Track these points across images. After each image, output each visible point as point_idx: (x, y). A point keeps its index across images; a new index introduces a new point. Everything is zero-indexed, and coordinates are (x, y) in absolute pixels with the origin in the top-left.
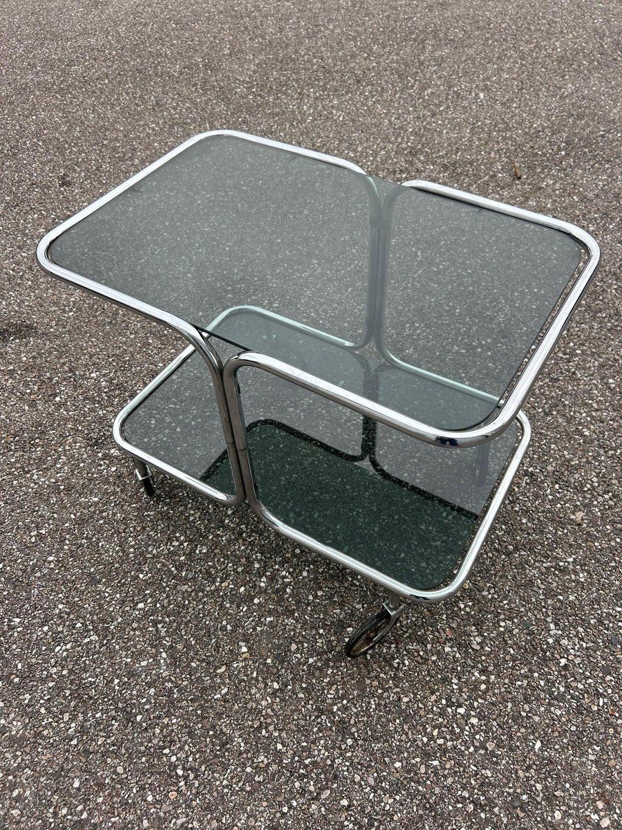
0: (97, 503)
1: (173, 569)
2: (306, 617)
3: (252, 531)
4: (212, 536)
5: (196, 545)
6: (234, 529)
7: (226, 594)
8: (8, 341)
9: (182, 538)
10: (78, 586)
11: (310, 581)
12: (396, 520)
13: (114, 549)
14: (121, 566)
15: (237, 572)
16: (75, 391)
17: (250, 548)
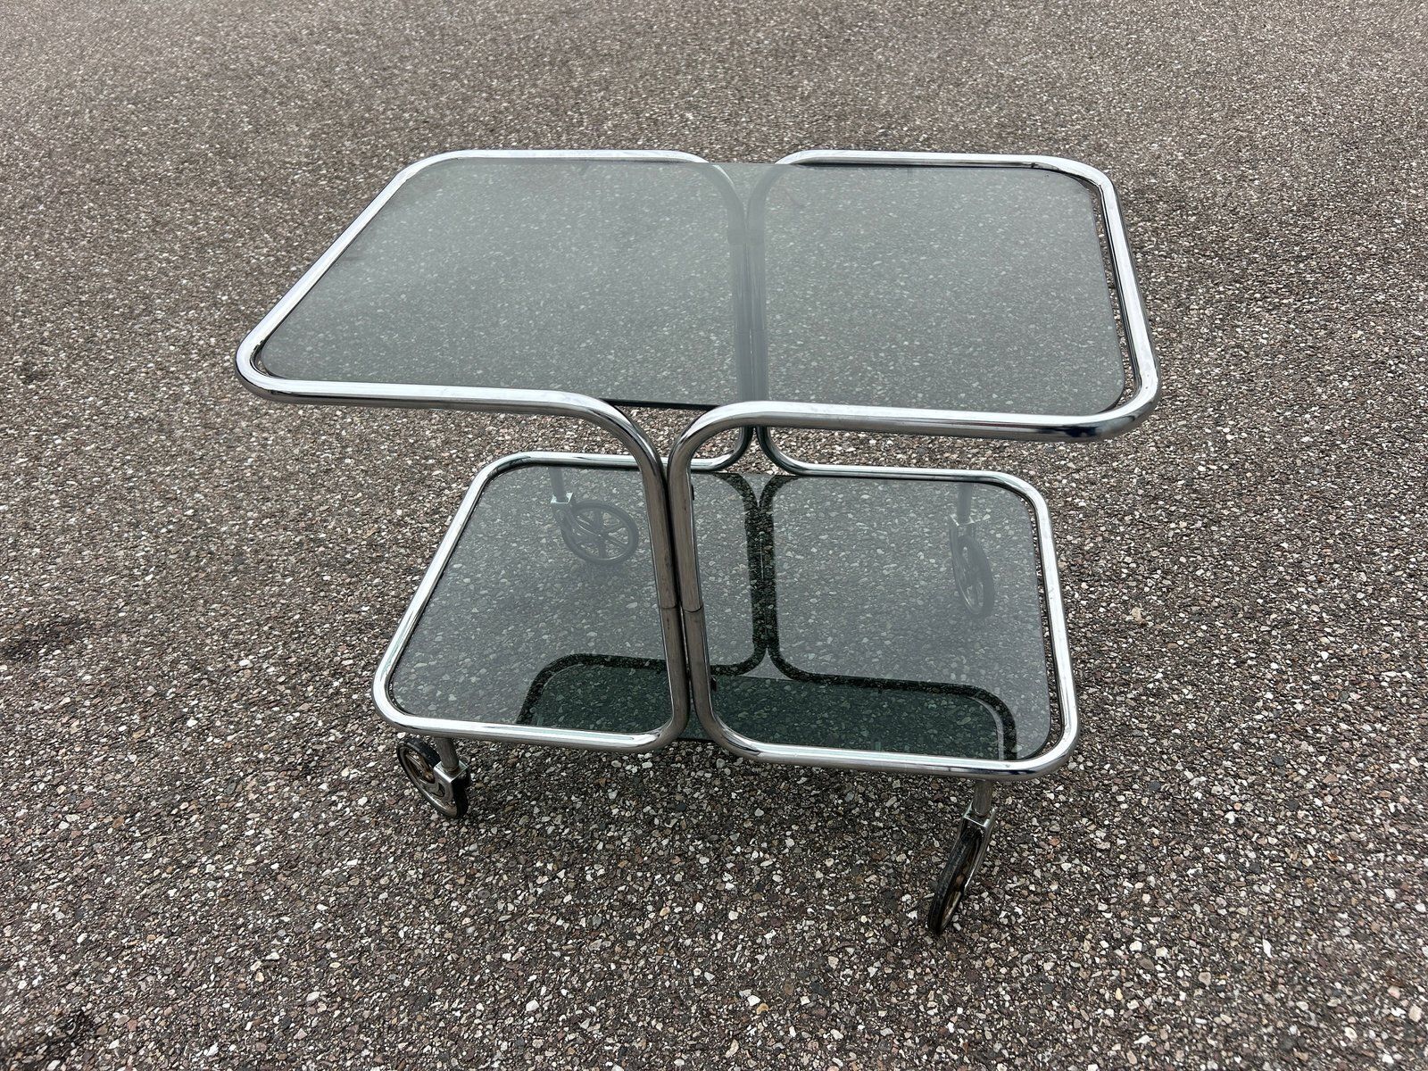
0: (360, 868)
1: (560, 922)
2: (827, 907)
3: (667, 810)
4: (602, 844)
5: (582, 869)
6: (633, 819)
7: (675, 926)
8: (36, 658)
9: (550, 867)
10: (394, 1021)
13: (432, 932)
14: (460, 954)
15: (676, 884)
16: (221, 700)
17: (677, 838)
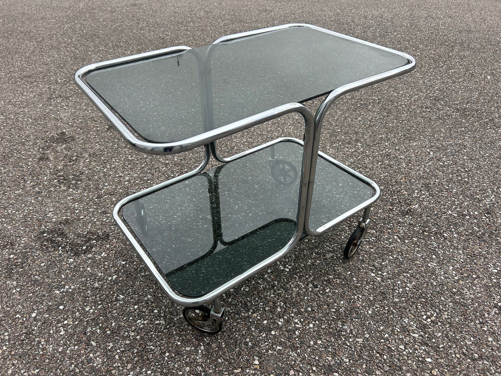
3: (281, 287)
4: (254, 282)
11: (314, 331)
12: (386, 310)
17: (277, 297)
